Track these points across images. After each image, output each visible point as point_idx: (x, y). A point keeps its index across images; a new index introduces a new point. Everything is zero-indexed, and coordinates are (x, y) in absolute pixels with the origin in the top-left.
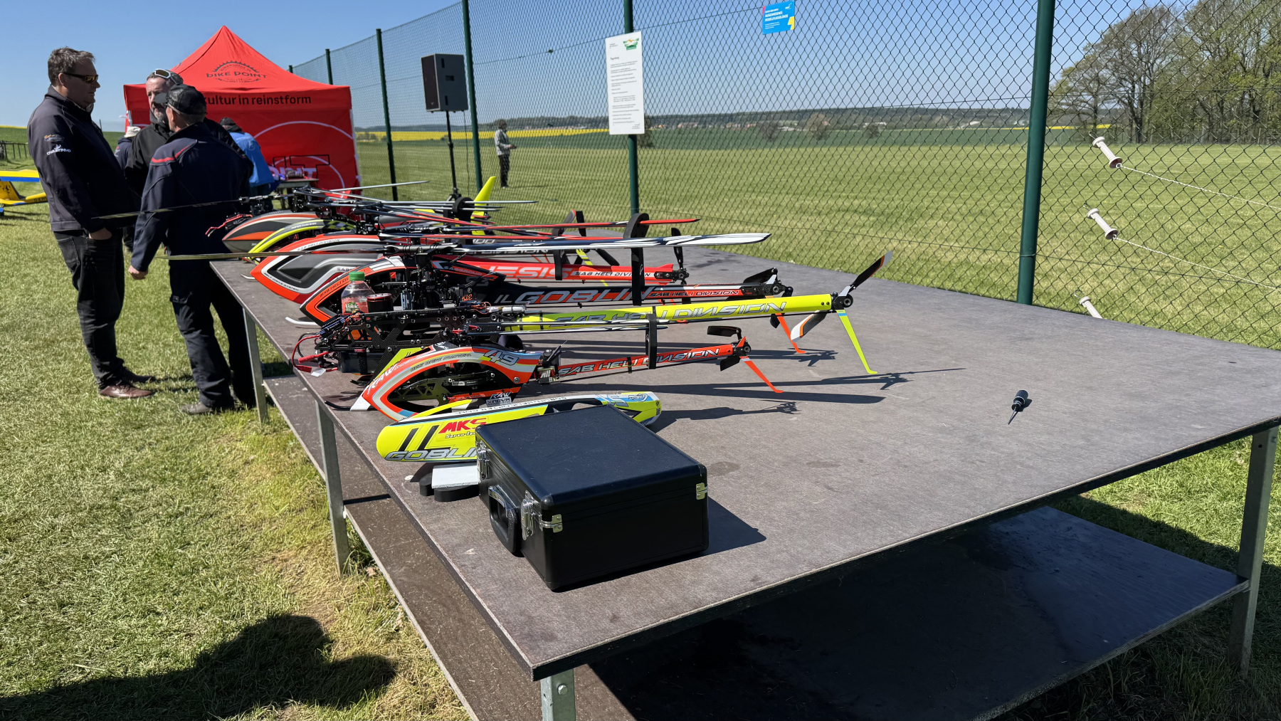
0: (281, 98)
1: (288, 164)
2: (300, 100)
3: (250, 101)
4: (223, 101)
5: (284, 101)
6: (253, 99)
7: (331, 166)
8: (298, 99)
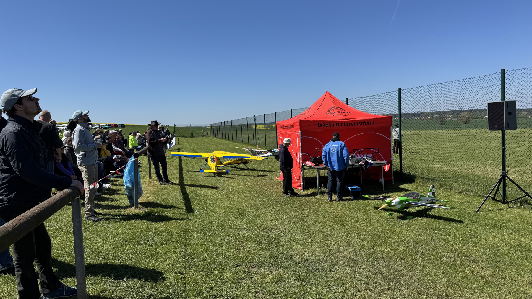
0: (362, 123)
1: (360, 152)
2: (370, 123)
3: (349, 124)
4: (338, 124)
5: (363, 124)
6: (350, 123)
7: (379, 153)
8: (369, 122)
